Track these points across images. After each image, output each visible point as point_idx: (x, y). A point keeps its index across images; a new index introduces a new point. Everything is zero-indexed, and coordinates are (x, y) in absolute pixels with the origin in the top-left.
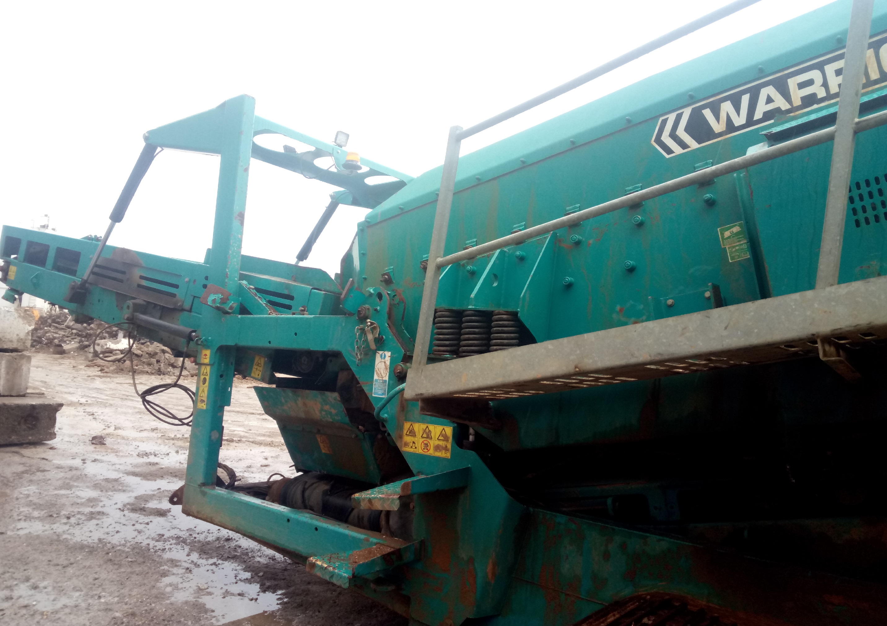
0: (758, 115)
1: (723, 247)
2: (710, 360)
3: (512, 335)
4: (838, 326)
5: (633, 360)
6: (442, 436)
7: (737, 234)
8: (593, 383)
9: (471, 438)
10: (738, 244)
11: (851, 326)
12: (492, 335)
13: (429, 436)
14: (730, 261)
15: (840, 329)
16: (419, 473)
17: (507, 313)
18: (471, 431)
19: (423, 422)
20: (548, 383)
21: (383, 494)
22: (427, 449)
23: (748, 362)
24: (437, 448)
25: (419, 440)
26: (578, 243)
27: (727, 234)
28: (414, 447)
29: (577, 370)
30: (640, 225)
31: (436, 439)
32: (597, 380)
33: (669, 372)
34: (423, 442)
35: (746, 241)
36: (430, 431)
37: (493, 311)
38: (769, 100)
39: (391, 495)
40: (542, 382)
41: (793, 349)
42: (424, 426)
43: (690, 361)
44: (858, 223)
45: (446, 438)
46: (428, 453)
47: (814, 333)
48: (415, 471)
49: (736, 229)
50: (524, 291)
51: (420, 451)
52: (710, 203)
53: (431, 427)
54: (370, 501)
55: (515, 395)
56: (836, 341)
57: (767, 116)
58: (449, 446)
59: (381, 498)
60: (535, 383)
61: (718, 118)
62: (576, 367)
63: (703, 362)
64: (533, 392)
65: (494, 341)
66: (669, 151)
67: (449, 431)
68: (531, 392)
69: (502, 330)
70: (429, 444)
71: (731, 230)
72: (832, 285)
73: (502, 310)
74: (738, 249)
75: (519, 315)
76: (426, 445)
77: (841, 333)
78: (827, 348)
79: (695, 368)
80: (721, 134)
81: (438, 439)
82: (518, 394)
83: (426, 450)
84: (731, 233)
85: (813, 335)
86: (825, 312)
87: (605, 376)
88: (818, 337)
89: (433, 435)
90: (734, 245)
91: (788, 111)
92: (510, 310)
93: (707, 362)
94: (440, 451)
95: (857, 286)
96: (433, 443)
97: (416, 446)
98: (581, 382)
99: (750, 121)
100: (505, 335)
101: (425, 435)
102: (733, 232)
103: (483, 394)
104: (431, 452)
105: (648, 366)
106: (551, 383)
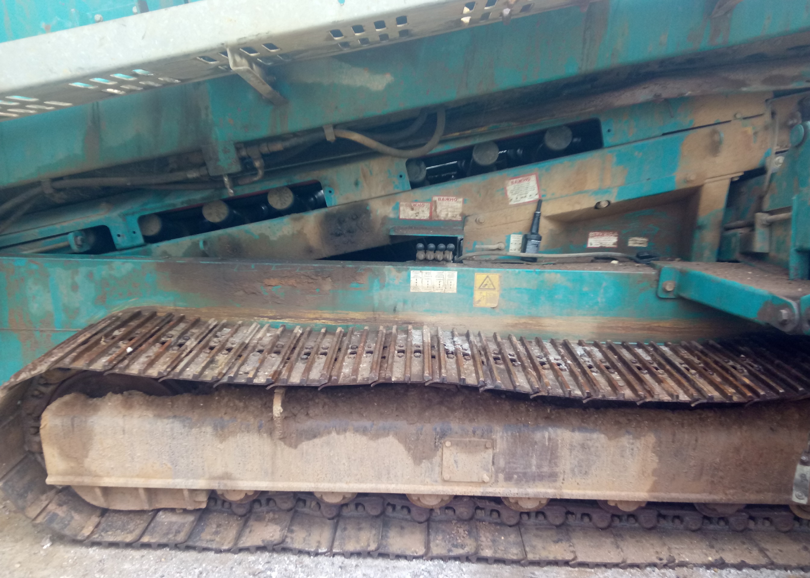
4: (242, 35)
8: (21, 111)
11: (253, 35)
15: (245, 38)
33: (102, 93)
41: (212, 63)
43: (116, 76)
47: (223, 42)
56: (246, 52)
63: (132, 78)
77: (245, 43)
78: (238, 59)
79: (127, 87)
85: (223, 44)
86: (231, 20)
87: (30, 100)
88: (227, 46)
93: (136, 78)
98: (3, 108)
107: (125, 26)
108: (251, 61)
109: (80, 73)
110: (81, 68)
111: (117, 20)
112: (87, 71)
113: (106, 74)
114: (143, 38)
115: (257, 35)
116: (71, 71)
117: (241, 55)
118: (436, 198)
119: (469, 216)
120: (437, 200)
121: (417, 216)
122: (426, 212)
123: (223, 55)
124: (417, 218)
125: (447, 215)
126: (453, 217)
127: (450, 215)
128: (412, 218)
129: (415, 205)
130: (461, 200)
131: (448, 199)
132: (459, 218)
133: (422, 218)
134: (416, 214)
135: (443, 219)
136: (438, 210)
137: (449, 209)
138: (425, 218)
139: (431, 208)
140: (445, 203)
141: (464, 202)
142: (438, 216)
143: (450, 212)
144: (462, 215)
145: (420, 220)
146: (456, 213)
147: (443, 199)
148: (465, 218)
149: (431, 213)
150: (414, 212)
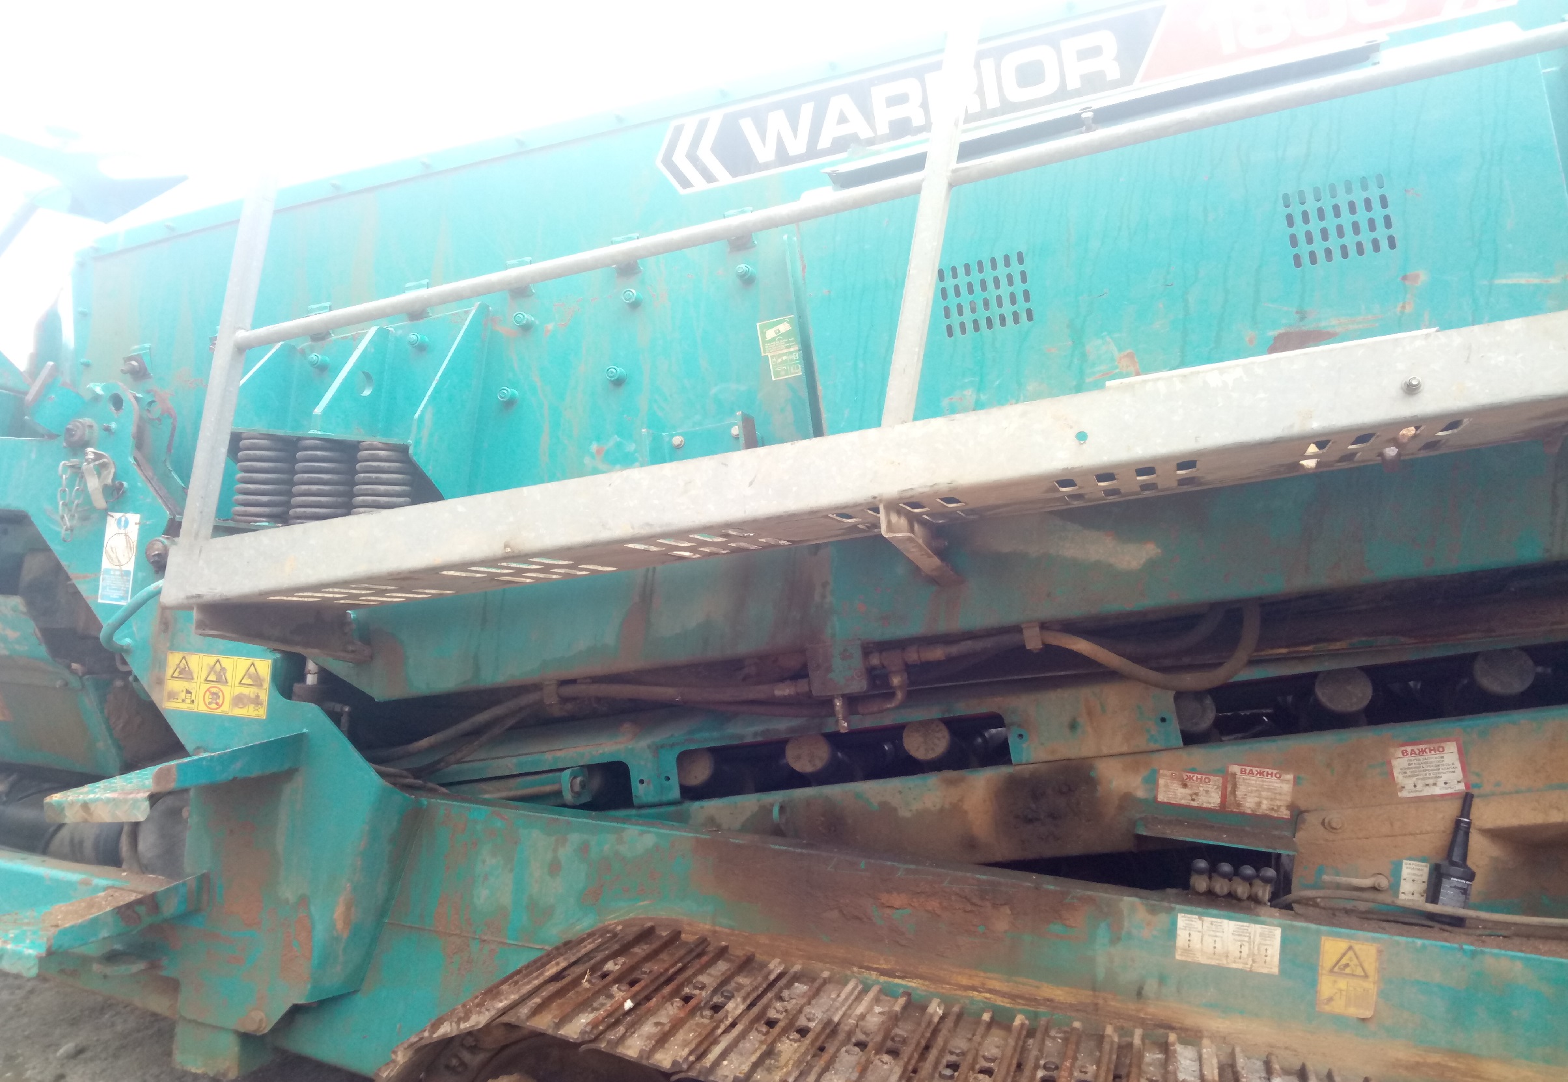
0: (824, 143)
1: (763, 354)
2: (726, 535)
3: (397, 488)
4: (908, 486)
5: (604, 535)
6: (250, 677)
7: (786, 335)
8: (541, 576)
9: (311, 679)
10: (786, 351)
11: (926, 487)
12: (357, 487)
13: (221, 679)
14: (773, 379)
15: (912, 489)
16: (198, 750)
17: (388, 447)
18: (311, 666)
19: (209, 651)
20: (458, 574)
21: (115, 791)
22: (217, 704)
23: (788, 541)
24: (239, 700)
25: (200, 688)
26: (526, 328)
27: (770, 334)
28: (188, 701)
29: (509, 550)
30: (635, 305)
31: (237, 684)
32: (547, 568)
33: (666, 556)
34: (208, 690)
35: (797, 348)
36: (223, 669)
37: (359, 442)
38: (843, 119)
39: (131, 793)
40: (445, 573)
41: (849, 521)
42: (210, 660)
43: (697, 537)
44: (950, 332)
45: (257, 681)
46: (219, 710)
47: (876, 495)
48: (189, 747)
49: (784, 327)
50: (421, 408)
51: (202, 708)
52: (747, 280)
53: (227, 662)
54: (85, 806)
55: (398, 597)
56: (909, 508)
57: (840, 145)
58: (264, 696)
59: (109, 801)
60: (430, 575)
61: (763, 138)
62: (506, 546)
63: (720, 540)
64: (433, 591)
65: (361, 498)
66: (686, 183)
67: (264, 666)
68: (427, 591)
69: (376, 478)
70: (220, 694)
71: (777, 327)
72: (904, 422)
73: (377, 440)
74: (786, 360)
75: (411, 451)
76: (215, 695)
77: (912, 497)
78: (894, 518)
79: (707, 550)
80: (766, 166)
81: (240, 683)
82: (404, 595)
83: (214, 706)
84: (776, 333)
85: (874, 498)
86: (893, 463)
87: (561, 563)
88: (881, 501)
89: (229, 675)
90: (781, 352)
91: (871, 142)
92: (394, 441)
93: (724, 539)
94: (244, 705)
95: (937, 424)
96: (228, 692)
97: (193, 698)
98: (519, 572)
99: (812, 152)
100: (382, 488)
101: (212, 677)
102: (779, 332)
103: (331, 595)
104: (226, 709)
105: (631, 546)
106: (464, 574)
107: (726, 465)
108: (912, 519)
109: (645, 531)
110: (648, 524)
111: (716, 456)
112: (658, 530)
113: (683, 534)
114: (751, 484)
115: (932, 486)
116: (632, 528)
117: (899, 512)
118: (1235, 769)
119: (1307, 811)
120: (1238, 773)
121: (1193, 800)
122: (1213, 794)
123: (870, 512)
124: (1194, 804)
125: (1259, 804)
126: (1273, 809)
127: (1265, 805)
128: (1183, 802)
129: (1190, 778)
130: (1290, 777)
131: (1261, 773)
132: (1285, 813)
133: (1205, 805)
134: (1191, 795)
135: (1249, 811)
136: (1239, 793)
137: (1264, 794)
138: (1211, 806)
139: (1224, 788)
140: (1254, 780)
141: (1297, 781)
142: (1239, 805)
143: (1266, 799)
144: (1292, 807)
145: (1201, 809)
146: (1278, 803)
147: (1251, 773)
148: (1297, 815)
149: (1224, 797)
150: (1187, 791)
